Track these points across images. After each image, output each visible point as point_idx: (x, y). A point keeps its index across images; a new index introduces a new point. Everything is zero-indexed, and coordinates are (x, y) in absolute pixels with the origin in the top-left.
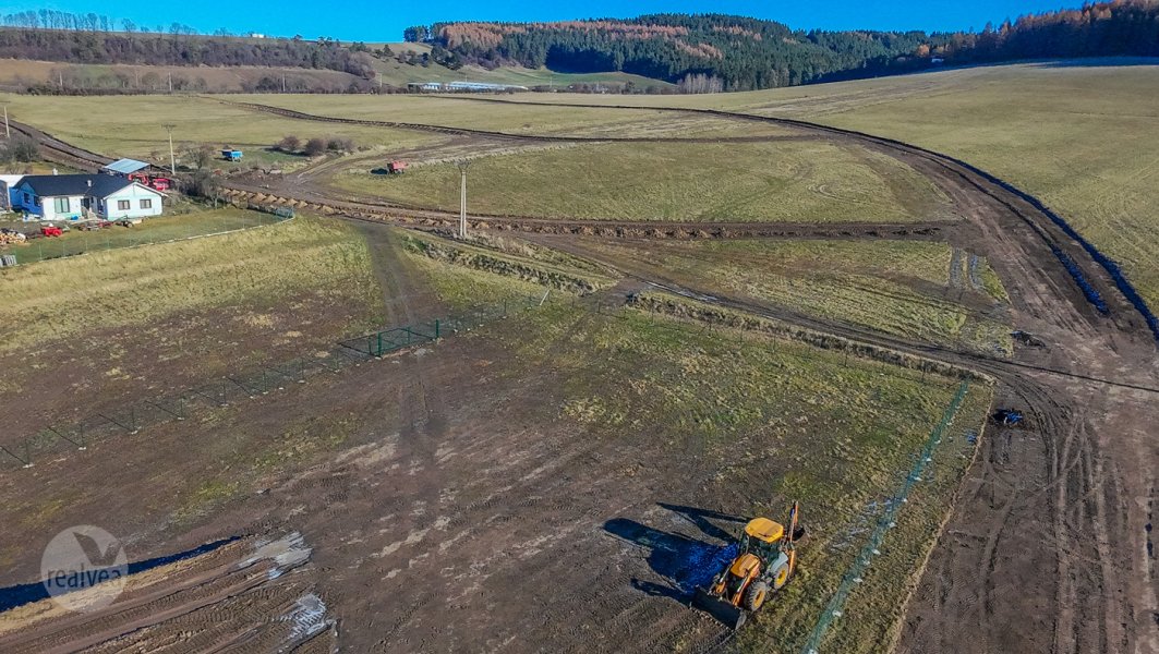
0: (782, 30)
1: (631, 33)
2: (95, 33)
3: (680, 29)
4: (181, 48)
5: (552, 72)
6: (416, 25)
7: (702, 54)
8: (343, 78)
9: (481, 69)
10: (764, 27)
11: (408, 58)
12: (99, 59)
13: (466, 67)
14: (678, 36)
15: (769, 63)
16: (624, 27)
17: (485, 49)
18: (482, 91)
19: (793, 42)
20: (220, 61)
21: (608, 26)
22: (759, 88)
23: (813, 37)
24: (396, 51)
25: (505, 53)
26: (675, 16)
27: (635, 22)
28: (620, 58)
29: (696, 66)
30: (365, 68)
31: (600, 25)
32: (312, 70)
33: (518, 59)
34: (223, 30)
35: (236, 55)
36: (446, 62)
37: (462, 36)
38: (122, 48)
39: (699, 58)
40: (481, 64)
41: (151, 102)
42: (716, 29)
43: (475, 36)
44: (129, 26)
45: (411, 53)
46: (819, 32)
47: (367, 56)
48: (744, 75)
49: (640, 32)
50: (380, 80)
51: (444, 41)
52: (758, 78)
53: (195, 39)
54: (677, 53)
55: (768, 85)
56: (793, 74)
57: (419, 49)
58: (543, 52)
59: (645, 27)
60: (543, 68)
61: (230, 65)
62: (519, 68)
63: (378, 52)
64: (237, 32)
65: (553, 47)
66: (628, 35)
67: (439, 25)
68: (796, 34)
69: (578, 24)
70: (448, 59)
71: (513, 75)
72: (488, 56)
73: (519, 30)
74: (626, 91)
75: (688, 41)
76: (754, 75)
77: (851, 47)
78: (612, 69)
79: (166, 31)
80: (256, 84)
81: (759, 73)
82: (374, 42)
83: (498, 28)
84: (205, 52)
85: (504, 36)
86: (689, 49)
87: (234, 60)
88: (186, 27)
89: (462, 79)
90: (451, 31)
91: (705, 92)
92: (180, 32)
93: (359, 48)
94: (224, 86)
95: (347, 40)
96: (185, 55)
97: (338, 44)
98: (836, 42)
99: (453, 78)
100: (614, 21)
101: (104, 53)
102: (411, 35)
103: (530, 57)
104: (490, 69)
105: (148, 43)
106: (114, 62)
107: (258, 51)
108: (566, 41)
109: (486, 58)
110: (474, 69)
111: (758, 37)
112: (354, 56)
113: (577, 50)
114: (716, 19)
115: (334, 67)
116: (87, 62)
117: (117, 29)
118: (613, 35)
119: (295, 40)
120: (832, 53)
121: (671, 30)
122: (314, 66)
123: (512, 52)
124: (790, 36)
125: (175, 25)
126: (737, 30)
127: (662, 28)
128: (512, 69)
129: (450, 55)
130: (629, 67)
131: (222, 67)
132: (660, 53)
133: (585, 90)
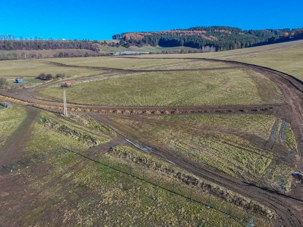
0: (238, 30)
1: (187, 33)
2: (11, 41)
3: (204, 32)
4: (37, 44)
5: (161, 47)
6: (115, 34)
7: (210, 39)
8: (89, 51)
9: (136, 47)
10: (232, 30)
11: (112, 45)
12: (11, 49)
13: (131, 47)
14: (203, 34)
15: (233, 42)
16: (185, 32)
17: (138, 41)
18: (131, 54)
19: (243, 34)
20: (50, 48)
21: (179, 32)
22: (230, 49)
23: (250, 32)
24: (108, 43)
25: (144, 42)
26: (202, 27)
27: (188, 30)
28: (183, 41)
29: (208, 43)
30: (97, 48)
31: (177, 31)
32: (80, 50)
33: (149, 43)
34: (51, 38)
35: (55, 45)
36: (125, 45)
37: (130, 37)
38: (19, 45)
39: (209, 41)
40: (136, 45)
41: (16, 62)
42: (215, 31)
43: (135, 37)
44: (21, 38)
45: (113, 43)
46: (252, 30)
47: (98, 45)
48: (225, 46)
49: (190, 33)
50: (101, 52)
51: (124, 39)
52: (230, 47)
53: (42, 41)
54: (202, 39)
55: (233, 48)
56: (242, 45)
57: (116, 41)
58: (157, 41)
59: (192, 31)
60: (158, 46)
61: (53, 49)
62: (149, 47)
63: (102, 43)
64: (56, 39)
65: (161, 39)
66: (186, 34)
67: (124, 34)
68: (244, 31)
69: (169, 31)
70: (125, 44)
71: (147, 48)
72: (139, 43)
73: (150, 34)
74: (181, 53)
75: (206, 35)
76: (228, 46)
77: (263, 35)
78: (180, 45)
79: (33, 39)
80: (58, 55)
81: (230, 45)
82: (101, 40)
83: (143, 33)
84: (45, 45)
85: (145, 36)
86: (206, 38)
87: (54, 47)
88: (39, 38)
89: (129, 51)
90: (127, 35)
91: (209, 52)
92: (38, 39)
93: (96, 42)
94: (47, 56)
95: (92, 40)
96: (38, 46)
97: (89, 41)
98: (258, 34)
99: (126, 50)
100: (181, 30)
101: (13, 47)
102: (114, 37)
103: (153, 43)
104: (139, 47)
105: (27, 43)
106: (16, 50)
107: (63, 45)
108: (165, 37)
109: (138, 44)
110: (134, 47)
111: (230, 33)
112: (93, 45)
113: (168, 39)
114: (216, 27)
115: (87, 48)
116: (7, 50)
117: (18, 39)
118: (181, 35)
119: (75, 40)
120: (256, 37)
121: (200, 32)
122: (80, 48)
123: (147, 41)
124: (242, 32)
125: (36, 37)
126: (223, 31)
127: (198, 31)
128: (147, 47)
129: (126, 43)
130: (186, 45)
131: (50, 50)
132: (196, 39)
133: (167, 53)
